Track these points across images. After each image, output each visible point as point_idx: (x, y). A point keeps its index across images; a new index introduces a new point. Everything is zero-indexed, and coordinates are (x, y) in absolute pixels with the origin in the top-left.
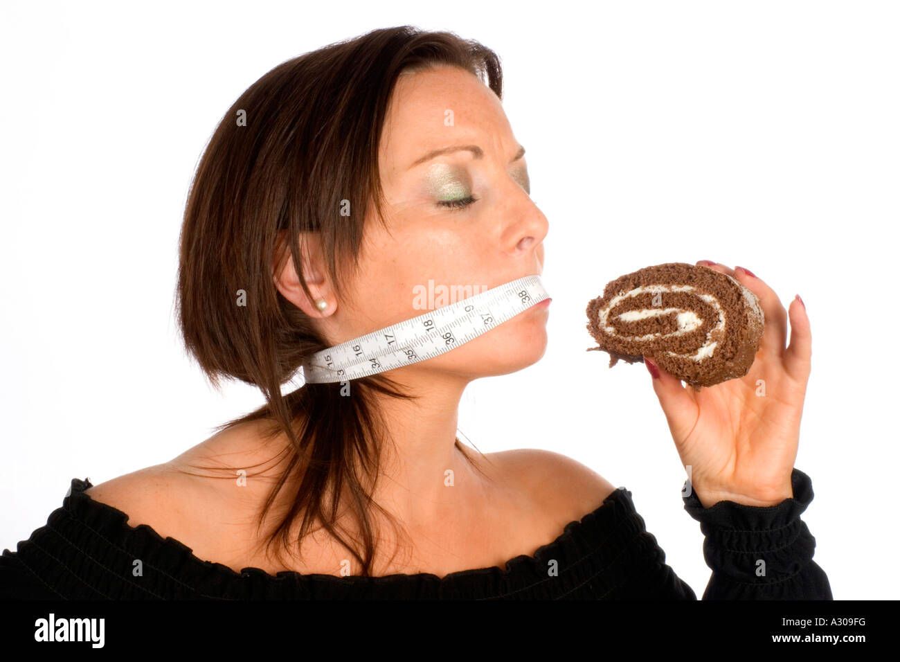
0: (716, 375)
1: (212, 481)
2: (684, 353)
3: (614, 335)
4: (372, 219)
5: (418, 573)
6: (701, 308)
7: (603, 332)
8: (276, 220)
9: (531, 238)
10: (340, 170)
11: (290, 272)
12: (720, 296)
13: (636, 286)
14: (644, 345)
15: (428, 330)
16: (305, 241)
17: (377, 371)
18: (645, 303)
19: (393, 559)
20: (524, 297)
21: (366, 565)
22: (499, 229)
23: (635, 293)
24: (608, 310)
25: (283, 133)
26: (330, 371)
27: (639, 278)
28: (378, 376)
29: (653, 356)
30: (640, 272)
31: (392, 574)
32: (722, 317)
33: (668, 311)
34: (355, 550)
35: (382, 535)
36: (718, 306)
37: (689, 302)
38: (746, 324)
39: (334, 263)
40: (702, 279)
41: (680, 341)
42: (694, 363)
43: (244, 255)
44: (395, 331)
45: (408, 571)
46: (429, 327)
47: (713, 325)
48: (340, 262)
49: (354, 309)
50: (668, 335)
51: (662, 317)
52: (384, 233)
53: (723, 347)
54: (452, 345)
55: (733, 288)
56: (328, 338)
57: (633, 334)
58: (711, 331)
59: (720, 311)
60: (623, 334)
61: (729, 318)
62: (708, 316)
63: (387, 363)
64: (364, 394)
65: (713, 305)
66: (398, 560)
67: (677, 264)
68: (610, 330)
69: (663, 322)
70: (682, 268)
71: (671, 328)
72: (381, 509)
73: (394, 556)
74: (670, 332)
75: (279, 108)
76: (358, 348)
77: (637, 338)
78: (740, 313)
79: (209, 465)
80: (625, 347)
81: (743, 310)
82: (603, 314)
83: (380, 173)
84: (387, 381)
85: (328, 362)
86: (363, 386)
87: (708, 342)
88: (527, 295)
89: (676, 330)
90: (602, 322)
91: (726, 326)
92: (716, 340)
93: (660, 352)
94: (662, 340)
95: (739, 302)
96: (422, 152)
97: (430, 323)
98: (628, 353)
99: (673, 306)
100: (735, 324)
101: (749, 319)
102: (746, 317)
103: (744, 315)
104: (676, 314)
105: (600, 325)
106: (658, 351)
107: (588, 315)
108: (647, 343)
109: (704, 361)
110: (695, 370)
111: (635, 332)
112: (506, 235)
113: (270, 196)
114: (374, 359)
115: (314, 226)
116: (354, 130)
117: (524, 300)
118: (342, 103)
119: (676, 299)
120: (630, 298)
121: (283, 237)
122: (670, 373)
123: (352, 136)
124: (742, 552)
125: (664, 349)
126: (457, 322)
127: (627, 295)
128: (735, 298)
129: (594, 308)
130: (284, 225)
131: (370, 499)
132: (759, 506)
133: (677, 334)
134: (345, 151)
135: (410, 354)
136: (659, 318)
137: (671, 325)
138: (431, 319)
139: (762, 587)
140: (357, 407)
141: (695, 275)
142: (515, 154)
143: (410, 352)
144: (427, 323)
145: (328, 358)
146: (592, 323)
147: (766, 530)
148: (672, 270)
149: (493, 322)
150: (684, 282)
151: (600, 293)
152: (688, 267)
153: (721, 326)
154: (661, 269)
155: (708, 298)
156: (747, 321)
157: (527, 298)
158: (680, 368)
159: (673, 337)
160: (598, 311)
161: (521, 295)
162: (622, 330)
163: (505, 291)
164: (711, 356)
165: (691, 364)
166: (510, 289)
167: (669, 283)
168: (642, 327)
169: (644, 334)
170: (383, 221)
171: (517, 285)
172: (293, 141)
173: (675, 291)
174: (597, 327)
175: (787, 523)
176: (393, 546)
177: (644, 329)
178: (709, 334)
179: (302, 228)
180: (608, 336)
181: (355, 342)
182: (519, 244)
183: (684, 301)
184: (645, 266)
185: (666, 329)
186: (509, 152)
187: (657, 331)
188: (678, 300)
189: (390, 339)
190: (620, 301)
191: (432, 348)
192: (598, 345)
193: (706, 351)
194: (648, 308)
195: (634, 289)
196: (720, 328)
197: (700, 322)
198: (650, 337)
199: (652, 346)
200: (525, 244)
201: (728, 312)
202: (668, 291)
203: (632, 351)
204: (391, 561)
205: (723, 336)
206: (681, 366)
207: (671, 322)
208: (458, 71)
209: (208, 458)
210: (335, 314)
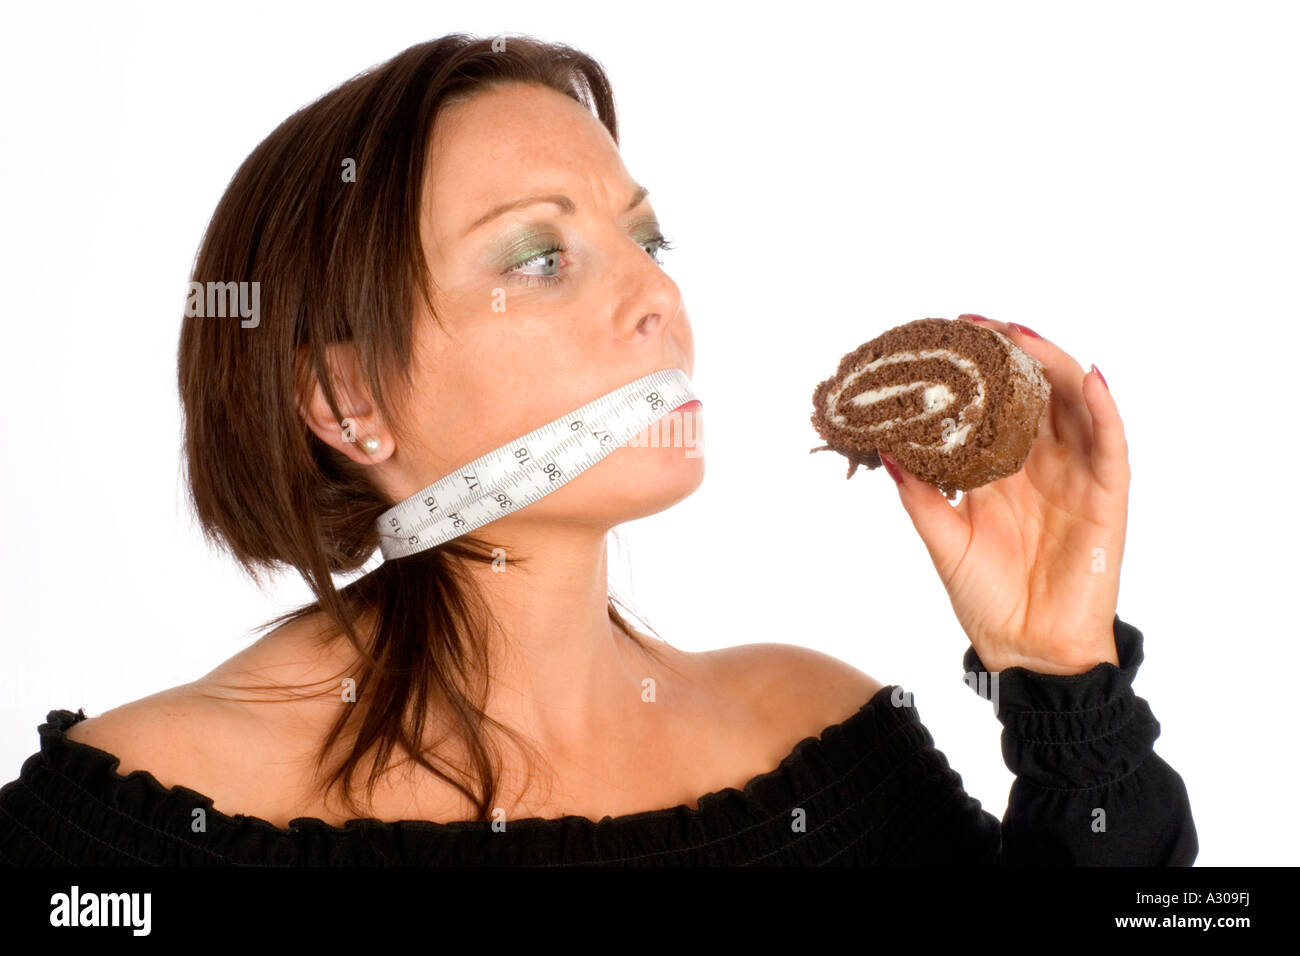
0: (973, 471)
1: (252, 707)
2: (930, 444)
3: (843, 426)
4: (422, 315)
5: (561, 816)
6: (955, 378)
7: (830, 424)
8: (292, 330)
9: (656, 316)
10: (369, 247)
11: (320, 403)
12: (980, 361)
13: (877, 356)
14: (878, 436)
15: (521, 463)
16: (335, 357)
17: (462, 531)
18: (886, 379)
19: (522, 795)
20: (654, 401)
21: (484, 808)
22: (608, 311)
23: (873, 366)
24: (839, 393)
25: (290, 208)
26: (398, 539)
27: (882, 344)
28: (464, 538)
29: (891, 450)
30: (883, 337)
31: (522, 818)
32: (981, 389)
33: (914, 386)
34: (465, 786)
35: (506, 763)
36: (976, 373)
37: (941, 372)
38: (1012, 396)
39: (378, 380)
40: (960, 339)
41: (926, 427)
42: (941, 456)
43: (254, 388)
44: (477, 469)
45: (547, 813)
46: (522, 458)
47: (968, 401)
48: (387, 381)
49: (414, 445)
50: (911, 420)
51: (905, 395)
52: (438, 332)
53: (979, 430)
54: (559, 481)
55: (998, 348)
56: (390, 492)
57: (867, 422)
58: (965, 409)
59: (979, 380)
60: (854, 423)
61: (989, 388)
62: (963, 388)
63: (477, 517)
64: (450, 567)
65: (970, 372)
66: (531, 796)
67: (929, 320)
68: (839, 420)
69: (906, 401)
70: (935, 326)
71: (915, 411)
72: (501, 727)
73: (524, 791)
74: (914, 416)
75: (284, 173)
76: (431, 501)
77: (872, 428)
78: (1004, 381)
79: (249, 683)
80: (856, 442)
81: (1008, 376)
82: (832, 399)
83: (424, 247)
84: (479, 544)
85: (395, 528)
86: (446, 555)
87: (960, 425)
88: (659, 398)
89: (922, 411)
90: (830, 410)
91: (984, 401)
92: (971, 421)
93: (900, 444)
94: (903, 426)
95: (1005, 366)
96: (481, 210)
97: (523, 452)
98: (859, 449)
99: (920, 379)
100: (998, 396)
101: (1015, 388)
102: (1012, 386)
103: (1009, 383)
104: (922, 389)
105: (827, 414)
106: (896, 442)
107: (814, 403)
108: (883, 433)
109: (955, 451)
110: (943, 465)
111: (869, 419)
112: (619, 316)
113: (280, 297)
114: (455, 515)
115: (344, 334)
116: (384, 191)
117: (655, 406)
118: (363, 155)
119: (924, 368)
120: (868, 374)
121: (306, 355)
122: (912, 471)
123: (382, 198)
124: (1046, 743)
125: (905, 439)
126: (562, 447)
127: (864, 371)
128: (999, 361)
129: (823, 391)
130: (304, 338)
131: (481, 716)
132: (1059, 674)
133: (923, 417)
134: (375, 221)
135: (503, 500)
136: (902, 397)
137: (916, 405)
138: (524, 447)
139: (1076, 793)
140: (440, 584)
141: (952, 334)
142: (629, 197)
143: (502, 498)
144: (520, 453)
145: (394, 520)
146: (818, 412)
147: (1077, 709)
148: (923, 330)
149: (613, 441)
150: (937, 345)
151: (830, 371)
152: (942, 323)
153: (979, 402)
154: (909, 330)
155: (965, 364)
156: (1014, 391)
157: (659, 403)
158: (924, 465)
159: (916, 422)
160: (826, 395)
161: (650, 399)
162: (854, 418)
163: (627, 395)
164: (963, 444)
165: (938, 457)
166: (633, 391)
167: (917, 348)
168: (877, 412)
169: (881, 420)
170: (435, 315)
171: (644, 386)
172: (304, 215)
173: (924, 358)
174: (823, 417)
175: (1107, 700)
176: (522, 778)
177: (881, 414)
178: (961, 413)
179: (328, 340)
180: (836, 429)
181: (425, 494)
182: (641, 326)
183: (934, 371)
184: (890, 328)
185: (908, 411)
186: (617, 198)
187: (897, 416)
188: (927, 370)
189: (472, 482)
190: (855, 379)
191: (529, 489)
192: (824, 443)
193: (955, 437)
194: (888, 386)
195: (873, 360)
196: (977, 403)
197: (951, 398)
198: (888, 424)
199: (888, 435)
200: (650, 326)
201: (988, 381)
202: (915, 359)
203: (864, 446)
204: (519, 800)
205: (980, 416)
206: (925, 461)
207: (916, 401)
208: (532, 89)
209: (248, 673)
210: (394, 456)
